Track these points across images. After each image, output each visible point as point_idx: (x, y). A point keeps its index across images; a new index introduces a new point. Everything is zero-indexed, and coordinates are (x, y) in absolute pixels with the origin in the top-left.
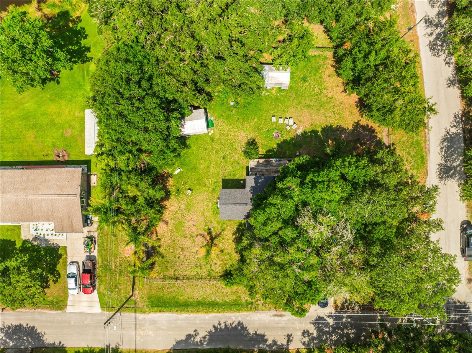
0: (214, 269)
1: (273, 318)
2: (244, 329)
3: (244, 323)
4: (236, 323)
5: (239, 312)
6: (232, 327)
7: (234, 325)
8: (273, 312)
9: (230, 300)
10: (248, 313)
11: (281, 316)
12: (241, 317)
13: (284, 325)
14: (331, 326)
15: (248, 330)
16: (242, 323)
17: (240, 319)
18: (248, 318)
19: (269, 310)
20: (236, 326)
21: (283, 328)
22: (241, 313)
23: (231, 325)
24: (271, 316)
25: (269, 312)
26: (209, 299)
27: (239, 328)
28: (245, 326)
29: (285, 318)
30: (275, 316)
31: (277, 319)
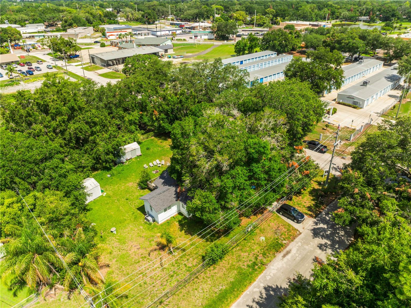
0: (190, 265)
1: (285, 259)
2: (277, 289)
3: (270, 285)
4: (264, 291)
5: (255, 280)
6: (265, 299)
7: (264, 296)
8: (280, 256)
9: (234, 278)
10: (262, 274)
11: (288, 253)
12: (261, 282)
13: (300, 256)
14: (328, 228)
15: (281, 287)
16: (269, 286)
17: (262, 285)
18: (268, 278)
19: (275, 257)
20: (266, 294)
21: (303, 259)
22: (257, 280)
23: (262, 298)
24: (282, 260)
25: (276, 258)
26: (214, 295)
27: (272, 293)
28: (273, 286)
29: (294, 251)
30: (284, 256)
31: (289, 257)
